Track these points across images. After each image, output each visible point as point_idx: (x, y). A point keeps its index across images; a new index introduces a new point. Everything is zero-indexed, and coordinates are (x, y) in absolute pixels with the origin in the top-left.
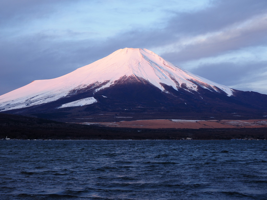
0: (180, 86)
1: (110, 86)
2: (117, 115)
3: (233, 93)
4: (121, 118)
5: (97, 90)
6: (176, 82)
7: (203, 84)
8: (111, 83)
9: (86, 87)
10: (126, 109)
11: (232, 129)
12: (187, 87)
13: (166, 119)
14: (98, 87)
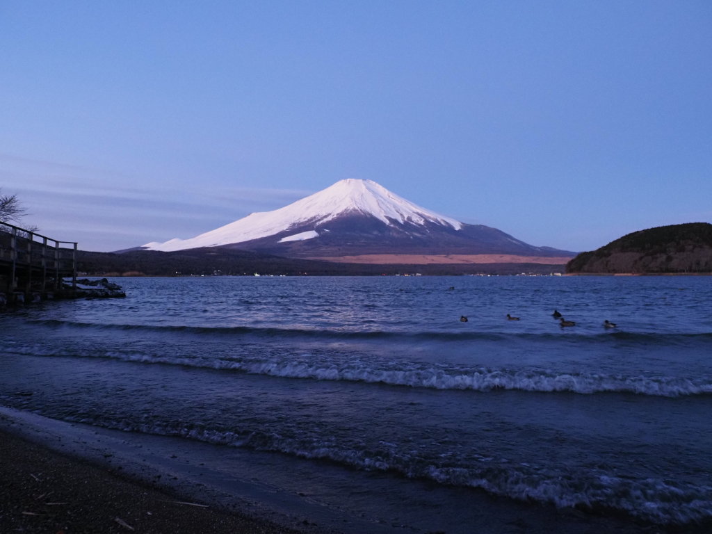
0: (406, 219)
1: (332, 219)
3: (461, 226)
4: (345, 253)
5: (318, 224)
6: (402, 215)
7: (429, 217)
8: (333, 216)
9: (306, 220)
10: (349, 244)
12: (413, 220)
14: (319, 220)
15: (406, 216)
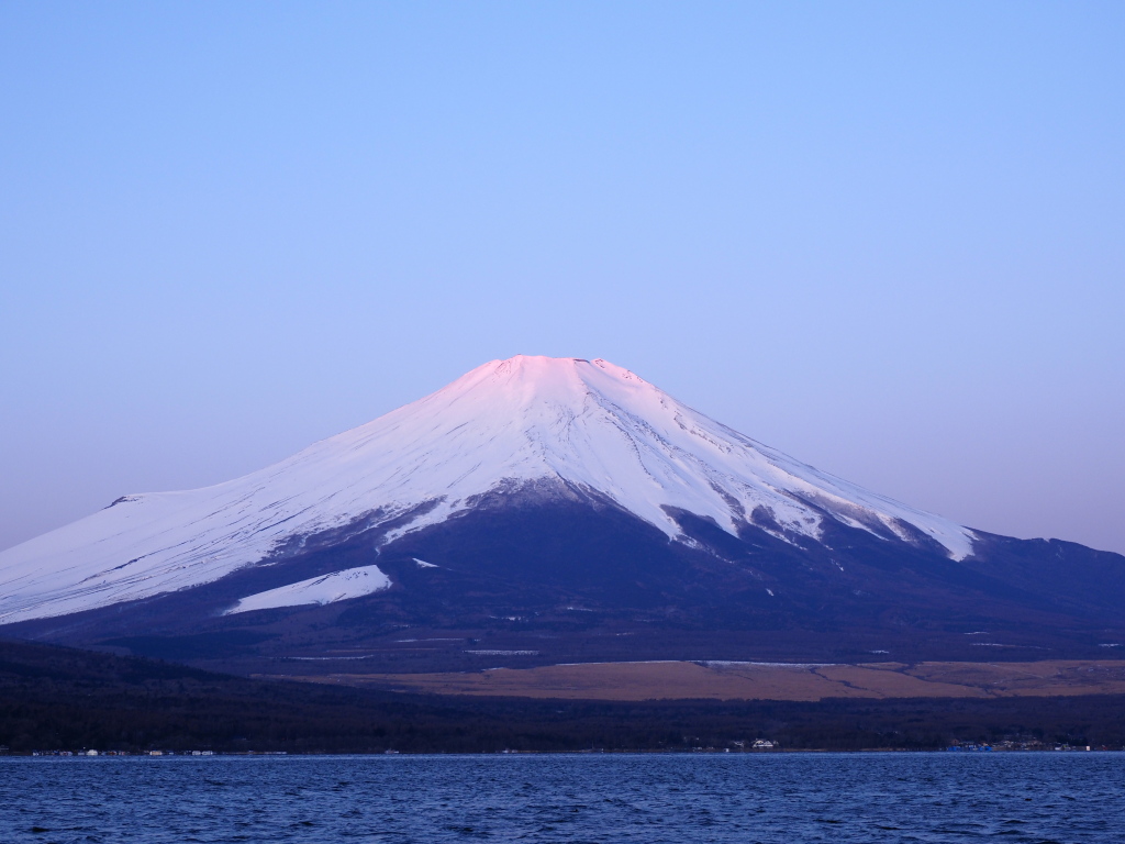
0: (748, 517)
1: (451, 517)
2: (472, 644)
3: (975, 545)
4: (490, 657)
5: (390, 536)
6: (731, 500)
7: (846, 510)
8: (453, 506)
9: (346, 521)
10: (513, 619)
11: (961, 700)
12: (777, 521)
13: (683, 659)
14: (397, 523)
15: (749, 507)
